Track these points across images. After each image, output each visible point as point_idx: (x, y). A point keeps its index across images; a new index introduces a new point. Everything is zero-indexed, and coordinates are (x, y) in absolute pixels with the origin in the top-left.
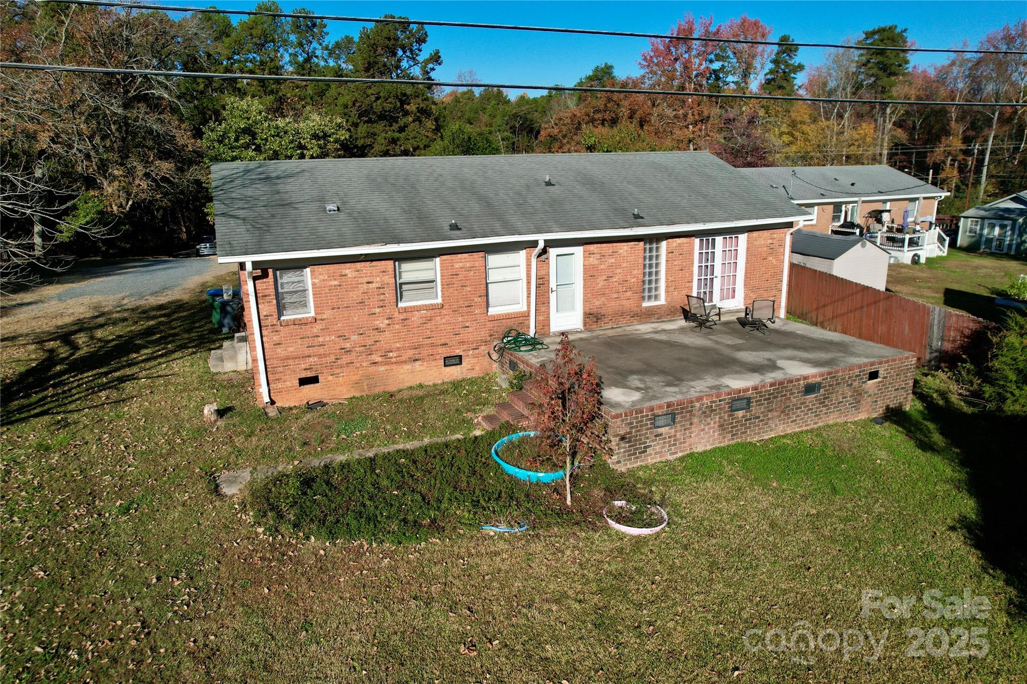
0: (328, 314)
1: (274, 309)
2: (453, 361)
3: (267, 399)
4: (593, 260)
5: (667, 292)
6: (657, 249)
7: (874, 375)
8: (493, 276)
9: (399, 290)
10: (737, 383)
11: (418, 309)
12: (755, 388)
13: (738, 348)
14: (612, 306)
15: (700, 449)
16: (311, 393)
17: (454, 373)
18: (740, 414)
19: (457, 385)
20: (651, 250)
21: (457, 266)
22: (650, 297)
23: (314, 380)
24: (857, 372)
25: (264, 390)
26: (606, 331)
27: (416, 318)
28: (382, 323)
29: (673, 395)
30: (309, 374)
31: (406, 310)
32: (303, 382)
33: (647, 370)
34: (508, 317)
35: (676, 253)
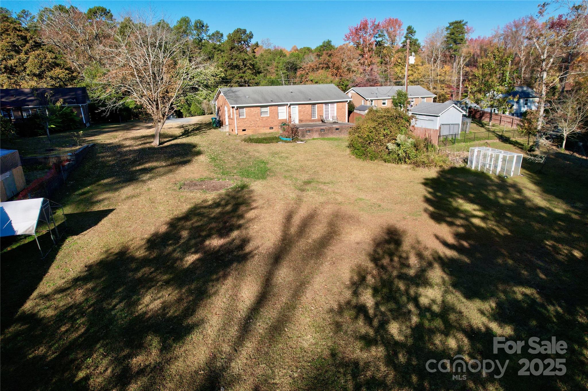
0: (248, 117)
1: (238, 116)
2: (271, 128)
3: (236, 134)
4: (300, 108)
5: (317, 116)
8: (279, 111)
9: (261, 113)
11: (265, 117)
12: (325, 128)
14: (305, 118)
16: (244, 133)
17: (271, 131)
20: (313, 106)
21: (272, 108)
22: (314, 117)
24: (347, 127)
25: (236, 131)
26: (303, 123)
28: (258, 119)
30: (244, 129)
31: (262, 117)
33: (308, 126)
34: (282, 120)
35: (319, 107)
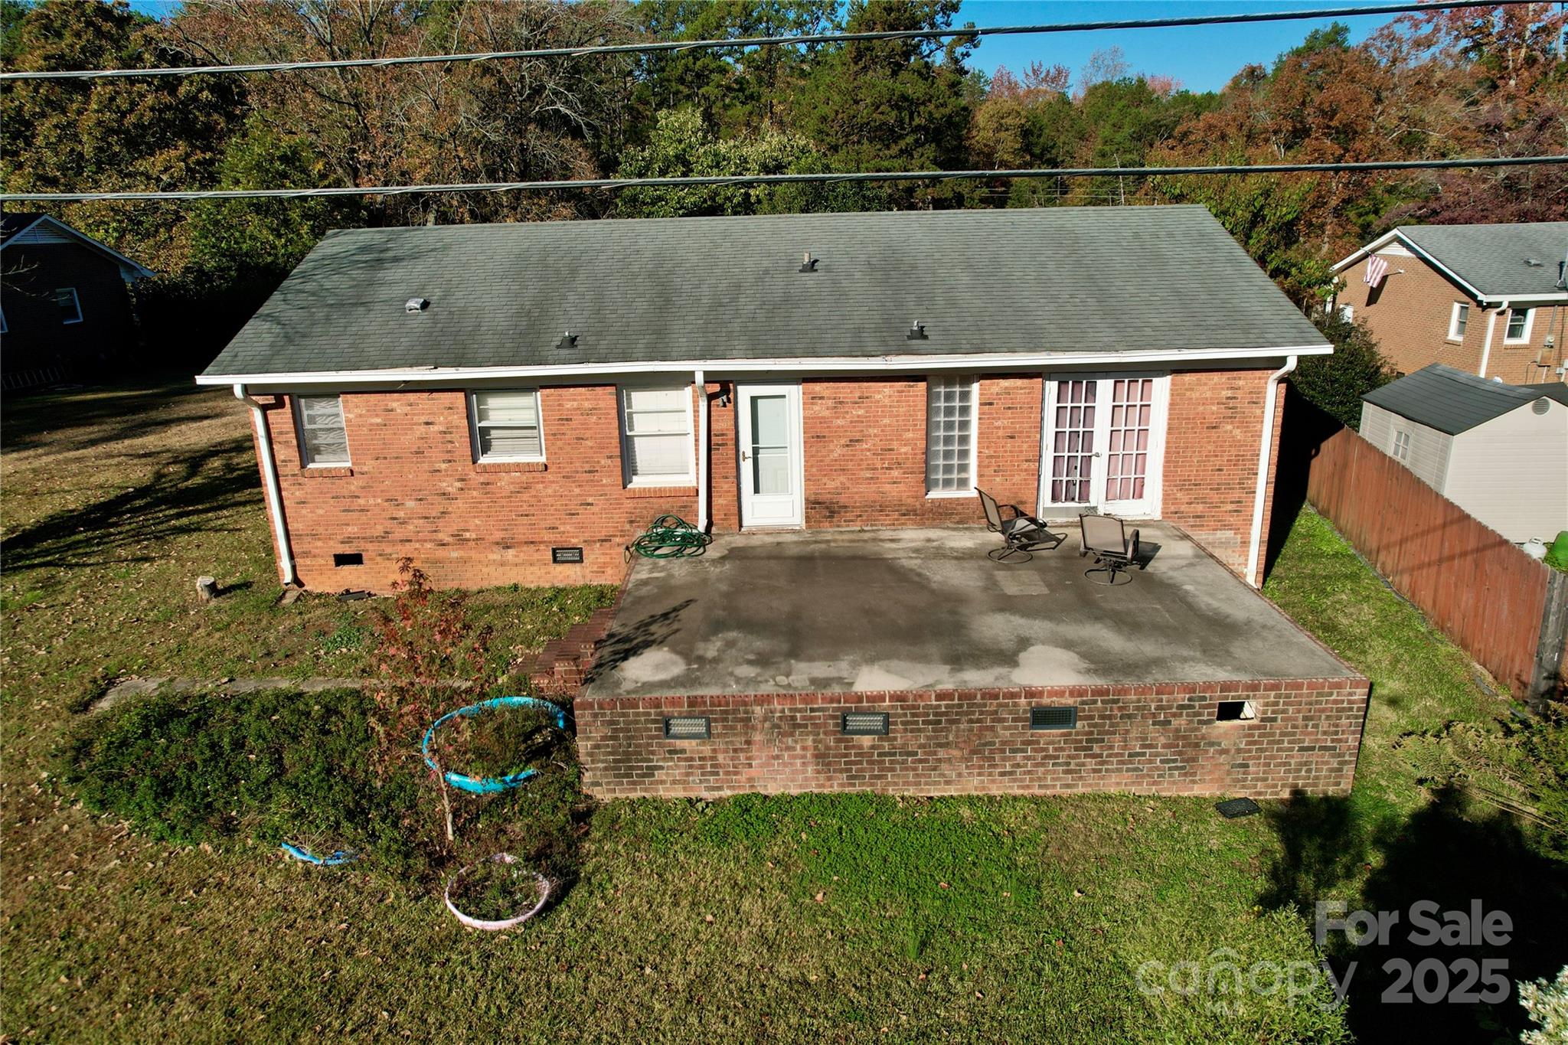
0: (369, 466)
1: (294, 454)
2: (568, 556)
3: (288, 577)
4: (821, 409)
6: (965, 396)
7: (1230, 711)
8: (641, 425)
10: (873, 681)
11: (507, 468)
12: (899, 697)
13: (1008, 608)
14: (862, 492)
15: (773, 790)
16: (351, 577)
17: (568, 575)
18: (867, 741)
20: (949, 397)
21: (569, 404)
22: (947, 483)
23: (356, 559)
24: (1182, 698)
25: (285, 564)
26: (838, 535)
27: (504, 482)
28: (452, 486)
30: (348, 550)
31: (486, 469)
32: (341, 560)
34: (660, 494)
35: (999, 405)
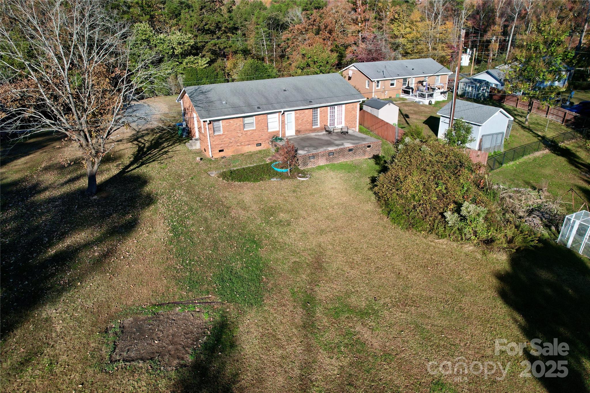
0: (226, 133)
1: (213, 132)
2: (259, 145)
3: (211, 156)
4: (298, 115)
5: (320, 123)
6: (317, 111)
7: (369, 146)
8: (269, 121)
9: (244, 125)
10: (331, 149)
11: (249, 131)
12: (335, 150)
13: (336, 140)
14: (304, 128)
15: (321, 165)
16: (222, 154)
17: (259, 148)
18: (331, 156)
19: (260, 151)
20: (315, 111)
21: (260, 118)
22: (315, 125)
23: (222, 151)
24: (364, 146)
25: (210, 153)
26: (301, 136)
27: (249, 133)
28: (240, 135)
29: (315, 152)
30: (221, 149)
31: (246, 131)
32: (220, 151)
33: (311, 146)
34: (274, 132)
35: (322, 112)
